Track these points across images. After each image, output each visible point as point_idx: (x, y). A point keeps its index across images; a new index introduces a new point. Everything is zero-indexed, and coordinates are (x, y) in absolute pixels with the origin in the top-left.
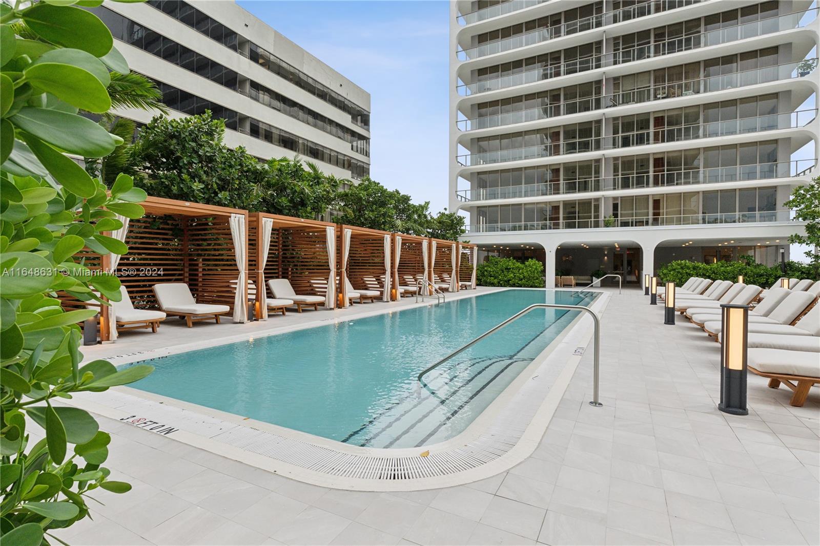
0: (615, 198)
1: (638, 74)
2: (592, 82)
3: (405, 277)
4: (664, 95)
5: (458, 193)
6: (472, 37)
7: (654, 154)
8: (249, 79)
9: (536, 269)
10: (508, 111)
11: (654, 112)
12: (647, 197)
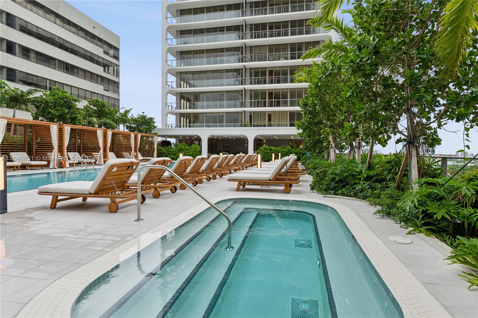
0: (250, 112)
1: (261, 46)
2: (240, 47)
3: (93, 153)
4: (273, 59)
5: (168, 104)
6: (177, 10)
7: (268, 90)
8: (5, 11)
9: (196, 150)
10: (197, 58)
11: (269, 67)
12: (265, 112)
